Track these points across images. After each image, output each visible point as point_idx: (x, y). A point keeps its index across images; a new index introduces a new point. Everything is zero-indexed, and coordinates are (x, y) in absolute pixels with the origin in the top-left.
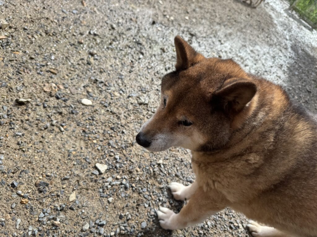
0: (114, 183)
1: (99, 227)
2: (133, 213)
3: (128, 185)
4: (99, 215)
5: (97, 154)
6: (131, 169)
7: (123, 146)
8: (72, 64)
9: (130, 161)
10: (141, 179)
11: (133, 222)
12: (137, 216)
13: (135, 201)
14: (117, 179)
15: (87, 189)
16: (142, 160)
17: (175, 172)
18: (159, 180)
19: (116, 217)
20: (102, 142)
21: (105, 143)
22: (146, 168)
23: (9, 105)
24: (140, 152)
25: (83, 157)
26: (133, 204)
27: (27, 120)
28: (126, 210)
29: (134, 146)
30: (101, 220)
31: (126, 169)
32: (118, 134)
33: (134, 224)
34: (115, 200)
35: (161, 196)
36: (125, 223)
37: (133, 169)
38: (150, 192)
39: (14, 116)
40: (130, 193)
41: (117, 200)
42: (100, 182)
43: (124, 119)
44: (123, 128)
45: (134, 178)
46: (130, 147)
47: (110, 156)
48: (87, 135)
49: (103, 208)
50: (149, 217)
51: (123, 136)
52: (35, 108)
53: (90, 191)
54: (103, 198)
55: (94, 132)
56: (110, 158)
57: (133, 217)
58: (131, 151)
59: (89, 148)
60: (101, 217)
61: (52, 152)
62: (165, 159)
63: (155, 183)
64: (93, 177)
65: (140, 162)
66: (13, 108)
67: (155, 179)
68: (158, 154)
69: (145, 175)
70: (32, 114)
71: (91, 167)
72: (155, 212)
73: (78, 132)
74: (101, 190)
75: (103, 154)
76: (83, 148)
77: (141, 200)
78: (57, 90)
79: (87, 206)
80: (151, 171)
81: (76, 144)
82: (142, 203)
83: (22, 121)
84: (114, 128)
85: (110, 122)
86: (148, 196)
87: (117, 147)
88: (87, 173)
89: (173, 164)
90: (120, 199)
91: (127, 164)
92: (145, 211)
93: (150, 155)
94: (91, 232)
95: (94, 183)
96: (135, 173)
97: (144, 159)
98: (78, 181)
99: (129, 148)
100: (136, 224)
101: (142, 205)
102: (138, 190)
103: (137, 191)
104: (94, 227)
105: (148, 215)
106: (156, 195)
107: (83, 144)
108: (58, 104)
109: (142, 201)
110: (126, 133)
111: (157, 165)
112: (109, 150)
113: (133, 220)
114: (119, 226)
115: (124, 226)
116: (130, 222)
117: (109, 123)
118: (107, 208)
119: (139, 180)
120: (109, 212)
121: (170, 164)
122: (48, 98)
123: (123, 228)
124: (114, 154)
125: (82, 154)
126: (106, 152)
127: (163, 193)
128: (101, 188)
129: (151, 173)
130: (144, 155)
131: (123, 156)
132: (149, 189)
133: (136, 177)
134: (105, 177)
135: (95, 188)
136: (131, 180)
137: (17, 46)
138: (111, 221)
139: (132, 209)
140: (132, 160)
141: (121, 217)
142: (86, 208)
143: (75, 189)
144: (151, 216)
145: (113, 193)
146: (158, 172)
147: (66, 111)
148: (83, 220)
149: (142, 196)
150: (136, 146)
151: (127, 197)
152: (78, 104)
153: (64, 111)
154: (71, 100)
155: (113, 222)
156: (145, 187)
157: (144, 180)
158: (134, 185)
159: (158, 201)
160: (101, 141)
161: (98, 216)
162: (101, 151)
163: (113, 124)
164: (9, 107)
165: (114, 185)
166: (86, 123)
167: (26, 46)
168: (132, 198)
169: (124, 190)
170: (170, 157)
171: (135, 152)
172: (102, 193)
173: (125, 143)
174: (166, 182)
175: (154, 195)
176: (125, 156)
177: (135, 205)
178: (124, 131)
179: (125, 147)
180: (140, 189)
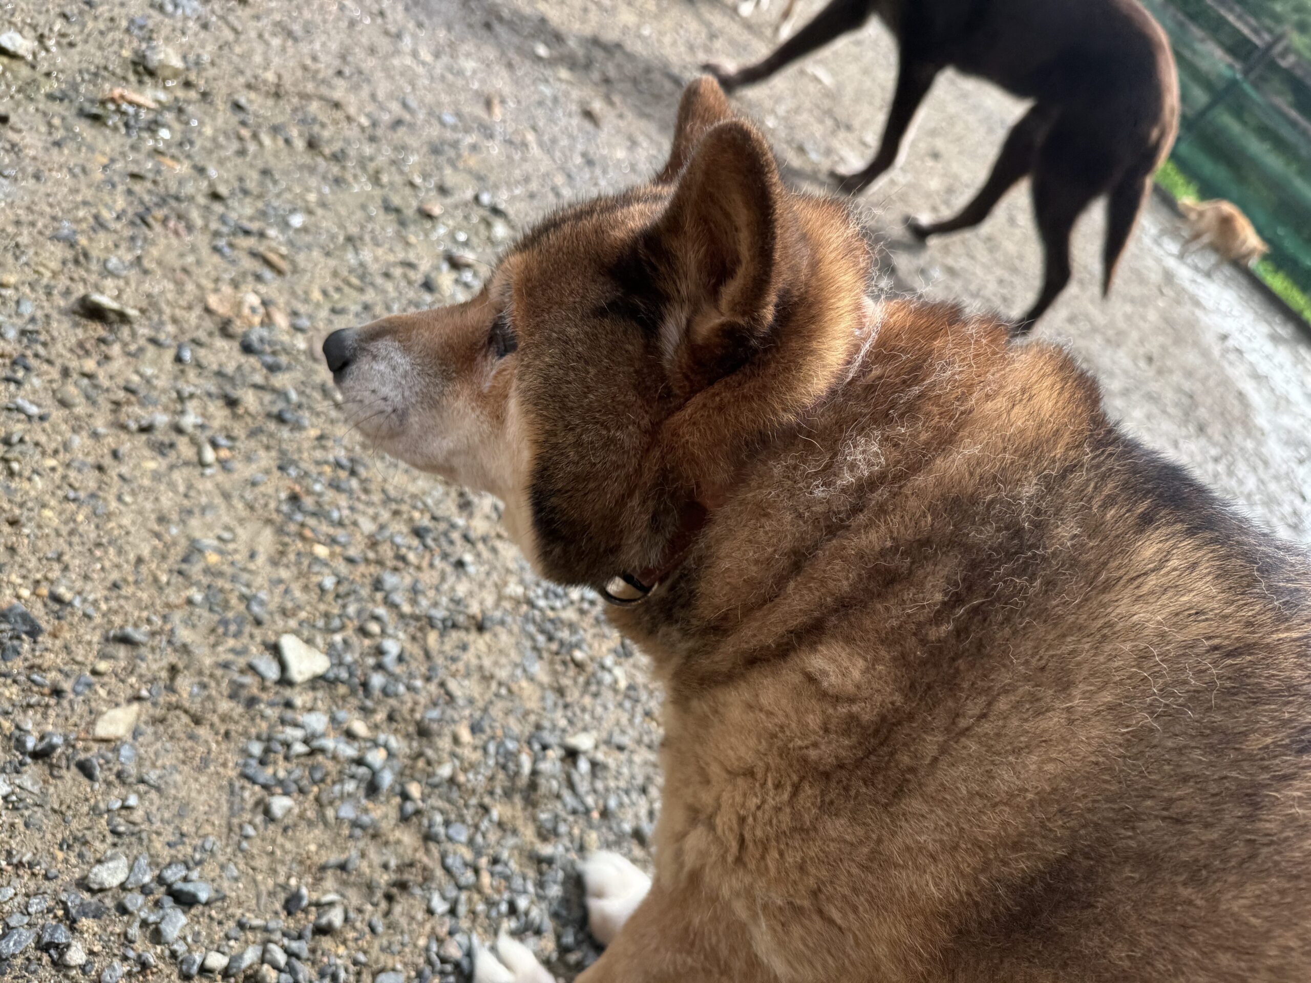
0: (329, 743)
1: (168, 902)
2: (360, 911)
3: (387, 779)
4: (195, 849)
5: (309, 603)
6: (431, 720)
7: (439, 614)
8: (362, 265)
9: (442, 685)
10: (461, 778)
11: (342, 950)
12: (373, 930)
13: (393, 863)
14: (350, 735)
15: (197, 721)
16: (500, 705)
17: (637, 816)
18: (543, 816)
19: (271, 894)
20: (350, 567)
21: (363, 576)
22: (501, 744)
23: (46, 304)
24: (501, 667)
25: (244, 590)
26: (379, 870)
27: (85, 375)
28: (330, 882)
29: (487, 636)
30: (194, 875)
31: (412, 711)
32: (437, 562)
33: (339, 962)
34: (301, 816)
35: (525, 892)
36: (300, 937)
37: (440, 720)
38: (478, 853)
39: (45, 344)
40: (386, 816)
41: (311, 824)
42: (269, 712)
43: (488, 518)
44: (469, 546)
45: (429, 763)
46: (467, 630)
47: (363, 632)
48: (299, 517)
49: (230, 830)
50: (429, 962)
51: (458, 577)
52: (141, 350)
53: (203, 732)
54: (248, 785)
55: (335, 515)
56: (355, 640)
57: (354, 928)
58: (464, 647)
59: (287, 566)
60: (199, 863)
61: (126, 521)
62: (608, 742)
63: (519, 823)
64: (248, 679)
65: (485, 710)
66: (55, 315)
67: (530, 809)
68: (584, 710)
69: (489, 773)
70: (118, 363)
71: (258, 639)
72: (470, 954)
73: (270, 490)
74: (256, 749)
75: (336, 611)
76: (261, 559)
77: (425, 869)
78: (257, 320)
79: (158, 789)
80: (518, 765)
81: (240, 531)
82: (421, 886)
83: (66, 373)
84: (427, 530)
85: (420, 505)
86: (466, 865)
87: (406, 608)
88: (230, 657)
89: (640, 780)
90: (326, 823)
91: (424, 694)
92: (422, 924)
93: (543, 699)
94: (123, 910)
95: (240, 709)
96: (445, 743)
97: (509, 705)
98: (173, 670)
99: (462, 634)
100: (352, 968)
101: (417, 891)
102: (425, 822)
103: (420, 824)
104: (144, 890)
105: (427, 949)
106: (507, 878)
107: (266, 540)
108: (239, 368)
109: (427, 878)
110: (471, 569)
111: (560, 752)
112: (370, 606)
113: (344, 942)
114: (266, 942)
115: (286, 951)
116: (326, 943)
117: (414, 507)
118: (247, 837)
119: (452, 781)
120: (248, 856)
121: (625, 770)
122: (211, 334)
123: (281, 958)
124: (383, 632)
125: (245, 576)
126: (352, 610)
127: (541, 885)
128: (259, 738)
129: (517, 774)
130: (515, 688)
131: (421, 653)
132: (479, 839)
133: (440, 763)
134: (298, 701)
135: (232, 727)
136: (412, 768)
137: (181, 144)
138: (240, 904)
139: (365, 890)
140: (452, 685)
141: (292, 904)
142: (153, 795)
143: (144, 693)
144: (444, 961)
145: (305, 783)
146: (555, 784)
147: (262, 404)
148: (110, 839)
149: (436, 855)
150: (495, 635)
151: (363, 827)
152: (317, 395)
153: (250, 399)
154: (298, 374)
155: (248, 910)
156: (463, 821)
157: (474, 792)
158: (414, 790)
159: (504, 907)
160: (350, 561)
161: (189, 850)
162: (330, 597)
163: (434, 518)
164: (42, 308)
165: (322, 751)
166: (320, 474)
167: (215, 155)
168: (386, 843)
169: (361, 793)
170: (639, 742)
171: (479, 657)
172: (254, 763)
173: (452, 606)
174: (577, 845)
175: (492, 874)
176: (428, 655)
177: (383, 879)
178: (468, 558)
179: (444, 621)
180: (439, 818)
